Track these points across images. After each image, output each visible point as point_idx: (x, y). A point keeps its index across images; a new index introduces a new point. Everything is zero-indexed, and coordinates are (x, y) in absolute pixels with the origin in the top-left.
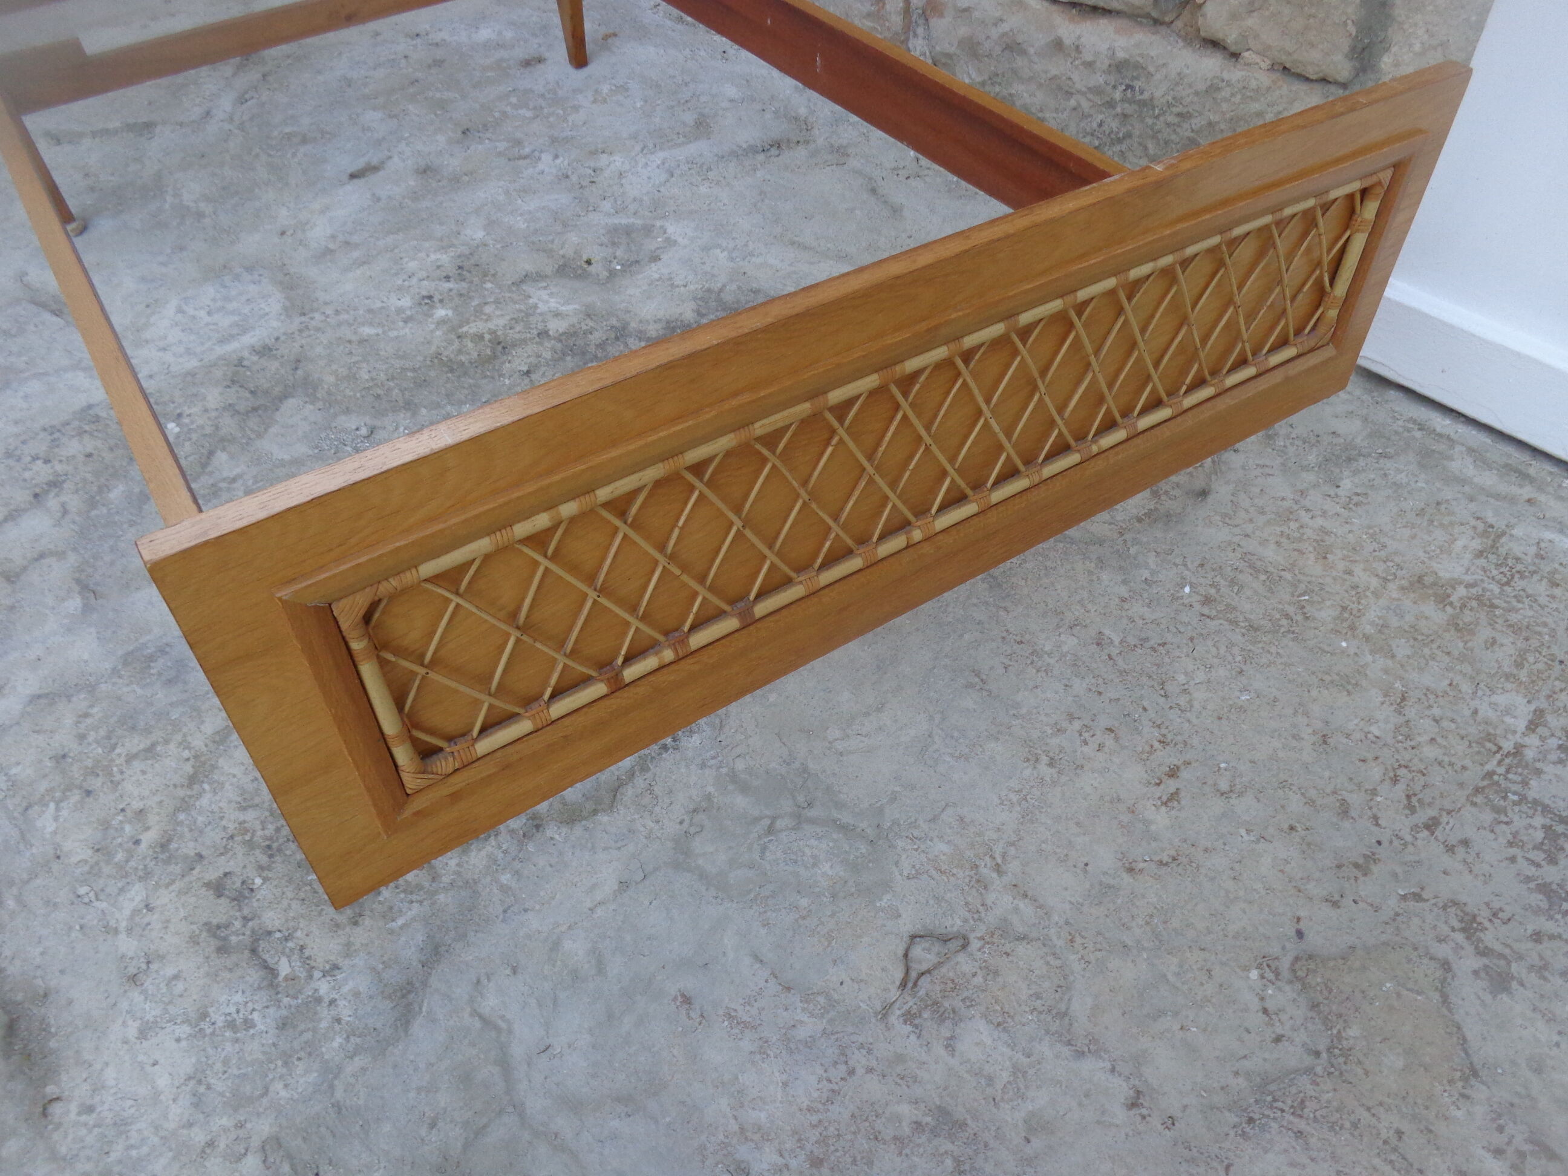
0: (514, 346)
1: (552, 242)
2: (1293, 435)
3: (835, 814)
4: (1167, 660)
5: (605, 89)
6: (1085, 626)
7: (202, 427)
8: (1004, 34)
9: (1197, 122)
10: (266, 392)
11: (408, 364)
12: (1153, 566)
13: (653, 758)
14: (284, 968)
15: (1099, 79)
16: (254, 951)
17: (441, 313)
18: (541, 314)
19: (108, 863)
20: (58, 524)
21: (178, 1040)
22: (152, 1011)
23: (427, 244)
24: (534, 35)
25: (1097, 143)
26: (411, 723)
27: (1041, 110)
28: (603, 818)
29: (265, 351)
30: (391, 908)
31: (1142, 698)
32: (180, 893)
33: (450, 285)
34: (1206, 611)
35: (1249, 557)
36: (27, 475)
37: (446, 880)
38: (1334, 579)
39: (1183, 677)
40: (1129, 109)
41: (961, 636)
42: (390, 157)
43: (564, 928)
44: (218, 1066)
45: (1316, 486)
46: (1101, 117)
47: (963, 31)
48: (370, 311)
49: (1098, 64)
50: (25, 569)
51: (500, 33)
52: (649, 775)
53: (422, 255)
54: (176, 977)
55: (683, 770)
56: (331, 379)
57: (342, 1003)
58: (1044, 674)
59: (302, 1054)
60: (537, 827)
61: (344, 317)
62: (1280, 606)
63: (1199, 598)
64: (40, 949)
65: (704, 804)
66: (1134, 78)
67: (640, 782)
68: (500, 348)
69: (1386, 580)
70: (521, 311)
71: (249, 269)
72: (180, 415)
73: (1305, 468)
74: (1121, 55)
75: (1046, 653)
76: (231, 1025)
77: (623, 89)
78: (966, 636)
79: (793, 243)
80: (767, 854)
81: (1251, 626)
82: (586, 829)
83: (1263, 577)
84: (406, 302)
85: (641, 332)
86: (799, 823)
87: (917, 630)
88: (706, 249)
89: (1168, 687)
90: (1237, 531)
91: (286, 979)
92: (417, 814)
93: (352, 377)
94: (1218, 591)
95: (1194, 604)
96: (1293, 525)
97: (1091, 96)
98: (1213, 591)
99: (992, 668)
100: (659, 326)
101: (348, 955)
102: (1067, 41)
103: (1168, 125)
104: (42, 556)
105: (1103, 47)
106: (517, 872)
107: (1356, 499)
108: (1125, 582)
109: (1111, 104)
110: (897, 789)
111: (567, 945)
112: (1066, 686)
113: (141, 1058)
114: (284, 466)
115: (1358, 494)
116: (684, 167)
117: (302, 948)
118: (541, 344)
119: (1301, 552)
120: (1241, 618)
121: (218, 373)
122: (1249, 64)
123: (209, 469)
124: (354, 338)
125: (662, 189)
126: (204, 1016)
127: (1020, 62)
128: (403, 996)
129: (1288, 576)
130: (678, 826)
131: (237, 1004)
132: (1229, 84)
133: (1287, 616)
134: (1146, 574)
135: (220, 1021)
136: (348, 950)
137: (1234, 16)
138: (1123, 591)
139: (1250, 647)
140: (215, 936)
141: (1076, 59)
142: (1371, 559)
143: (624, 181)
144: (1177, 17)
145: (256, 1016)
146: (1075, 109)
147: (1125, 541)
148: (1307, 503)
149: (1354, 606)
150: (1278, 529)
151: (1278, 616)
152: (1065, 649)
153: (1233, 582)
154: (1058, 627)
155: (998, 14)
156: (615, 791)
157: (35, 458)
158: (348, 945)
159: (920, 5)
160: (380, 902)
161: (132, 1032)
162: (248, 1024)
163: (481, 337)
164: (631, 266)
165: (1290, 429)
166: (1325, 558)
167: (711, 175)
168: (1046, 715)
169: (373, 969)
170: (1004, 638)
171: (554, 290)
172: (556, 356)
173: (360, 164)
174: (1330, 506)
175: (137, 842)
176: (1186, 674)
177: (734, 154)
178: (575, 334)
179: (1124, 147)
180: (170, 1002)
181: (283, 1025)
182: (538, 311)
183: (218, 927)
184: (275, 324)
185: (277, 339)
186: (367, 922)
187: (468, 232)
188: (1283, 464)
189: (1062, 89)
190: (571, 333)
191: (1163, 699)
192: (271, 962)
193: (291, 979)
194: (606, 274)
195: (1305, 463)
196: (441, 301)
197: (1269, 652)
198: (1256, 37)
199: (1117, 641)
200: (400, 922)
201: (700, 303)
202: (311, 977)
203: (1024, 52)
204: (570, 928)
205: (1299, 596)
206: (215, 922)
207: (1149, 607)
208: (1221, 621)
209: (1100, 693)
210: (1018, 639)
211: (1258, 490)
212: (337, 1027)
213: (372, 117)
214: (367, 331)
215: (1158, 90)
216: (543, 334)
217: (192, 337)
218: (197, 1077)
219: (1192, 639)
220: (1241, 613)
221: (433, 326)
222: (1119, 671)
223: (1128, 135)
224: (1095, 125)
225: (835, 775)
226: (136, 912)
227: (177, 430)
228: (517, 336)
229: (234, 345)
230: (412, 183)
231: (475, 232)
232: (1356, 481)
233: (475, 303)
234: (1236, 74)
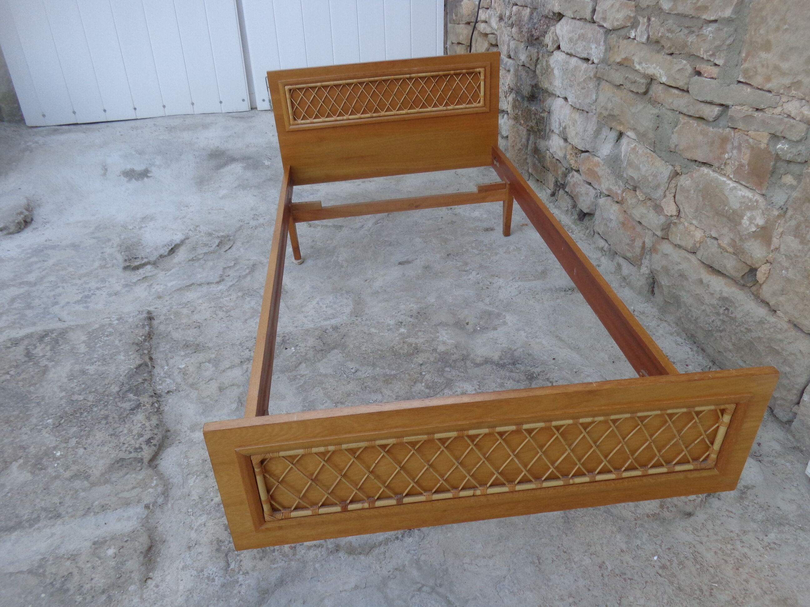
0: (422, 352)
1: (458, 311)
2: (756, 502)
3: (448, 595)
4: (629, 587)
5: (512, 248)
6: (598, 557)
7: (302, 352)
8: (679, 270)
9: (754, 335)
10: (329, 345)
11: (381, 348)
12: (644, 540)
13: (391, 541)
14: (232, 566)
15: (715, 302)
16: (226, 555)
17: (402, 330)
18: (438, 341)
19: (201, 503)
20: (242, 375)
21: (191, 576)
22: (189, 562)
23: (412, 299)
24: (495, 218)
25: (710, 329)
26: (272, 498)
27: (691, 307)
28: (362, 557)
29: (335, 328)
30: (275, 559)
31: (608, 600)
32: (216, 524)
33: (411, 319)
34: (660, 571)
35: (696, 554)
36: (242, 354)
37: (298, 557)
38: (737, 581)
39: (632, 598)
40: (726, 319)
41: (541, 539)
42: (416, 259)
43: (328, 594)
44: (198, 590)
45: (755, 531)
46: (714, 318)
47: (664, 263)
48: (378, 322)
49: (715, 295)
50: (227, 388)
51: (482, 215)
52: (387, 547)
53: (408, 303)
54: (200, 553)
55: (400, 550)
56: (352, 346)
57: (244, 586)
58: (568, 571)
59: (224, 599)
60: (337, 550)
61: (368, 322)
62: (700, 584)
63: (659, 564)
64: (170, 525)
65: (401, 568)
66: (729, 306)
67: (382, 549)
68: (416, 351)
69: (765, 593)
70: (431, 337)
71: (347, 292)
72: (297, 345)
73: (754, 521)
74: (725, 295)
75: (574, 561)
76: (208, 578)
77: (519, 249)
78: (543, 540)
79: (557, 336)
80: (413, 599)
81: (679, 588)
82: (354, 559)
83: (698, 566)
84: (392, 322)
85: (473, 359)
86: (432, 592)
87: (524, 529)
88: (518, 330)
89: (623, 600)
90: (698, 539)
91: (231, 570)
92: (267, 529)
93: (359, 348)
94: (671, 564)
95: (656, 566)
96: (729, 546)
97: (711, 308)
98: (668, 564)
99: (547, 559)
100: (481, 359)
101: (253, 570)
102: (704, 281)
103: (741, 331)
104: (233, 385)
105: (718, 289)
106: (322, 565)
107: (772, 545)
108: (626, 543)
109: (718, 314)
110: (478, 595)
111: (326, 601)
112: (576, 580)
113: (179, 576)
114: (320, 376)
115: (775, 543)
116: (527, 291)
117: (241, 561)
118: (432, 354)
119: (726, 562)
120: (676, 582)
121: (317, 333)
122: (779, 316)
123: (297, 369)
124: (367, 332)
125: (514, 298)
126: (202, 571)
127: (685, 283)
128: (263, 594)
129: (712, 570)
130: (387, 573)
131: (213, 571)
132: (768, 322)
133: (701, 591)
134: (639, 542)
135: (206, 574)
136: (254, 568)
137: (774, 294)
138: (624, 547)
139: (674, 598)
140: (218, 544)
141: (707, 290)
142: (763, 579)
143: (500, 291)
144: (754, 285)
145: (216, 578)
146: (703, 311)
147: (636, 524)
148: (744, 538)
149: (741, 600)
150: (720, 546)
151: (696, 588)
152: (584, 563)
153: (681, 563)
154: (586, 552)
155: (679, 261)
156: (372, 547)
157: (247, 348)
158: (255, 567)
159: (649, 246)
160: (273, 556)
161: (181, 566)
162: (213, 580)
163: (411, 345)
164: (484, 329)
165: (755, 497)
166: (737, 569)
167: (537, 296)
168: (560, 590)
169: (258, 579)
170: (559, 547)
171: (449, 332)
172: (435, 361)
173: (405, 259)
174: (757, 545)
175: (212, 500)
176: (635, 598)
177: (551, 290)
178: (447, 353)
179: (722, 334)
180: (195, 561)
181: (223, 586)
182: (438, 340)
183: (221, 541)
184: (345, 318)
185: (342, 325)
186: (265, 561)
187: (429, 298)
188: (742, 514)
189: (699, 299)
190: (446, 353)
191: (618, 605)
192: (230, 561)
193: (233, 570)
194: (472, 330)
195: (755, 517)
196: (405, 325)
197: (682, 604)
198: (783, 306)
199: (610, 568)
200: (275, 566)
201: (504, 353)
202: (239, 573)
203: (687, 279)
204: (330, 595)
205: (712, 583)
206: (220, 539)
207: (633, 559)
208: (666, 580)
209: (589, 590)
210: (565, 550)
211: (719, 522)
212: (238, 595)
213: (418, 240)
214: (373, 330)
215: (738, 315)
216: (435, 350)
217: (317, 315)
218: (191, 591)
219: (646, 582)
220: (678, 579)
221: (397, 335)
222: (603, 583)
223: (724, 330)
224: (711, 321)
225: (457, 577)
226: (201, 525)
227: (294, 351)
228: (424, 348)
229: (328, 322)
230: (420, 271)
231: (432, 299)
232: (779, 536)
233: (417, 329)
234: (772, 319)
